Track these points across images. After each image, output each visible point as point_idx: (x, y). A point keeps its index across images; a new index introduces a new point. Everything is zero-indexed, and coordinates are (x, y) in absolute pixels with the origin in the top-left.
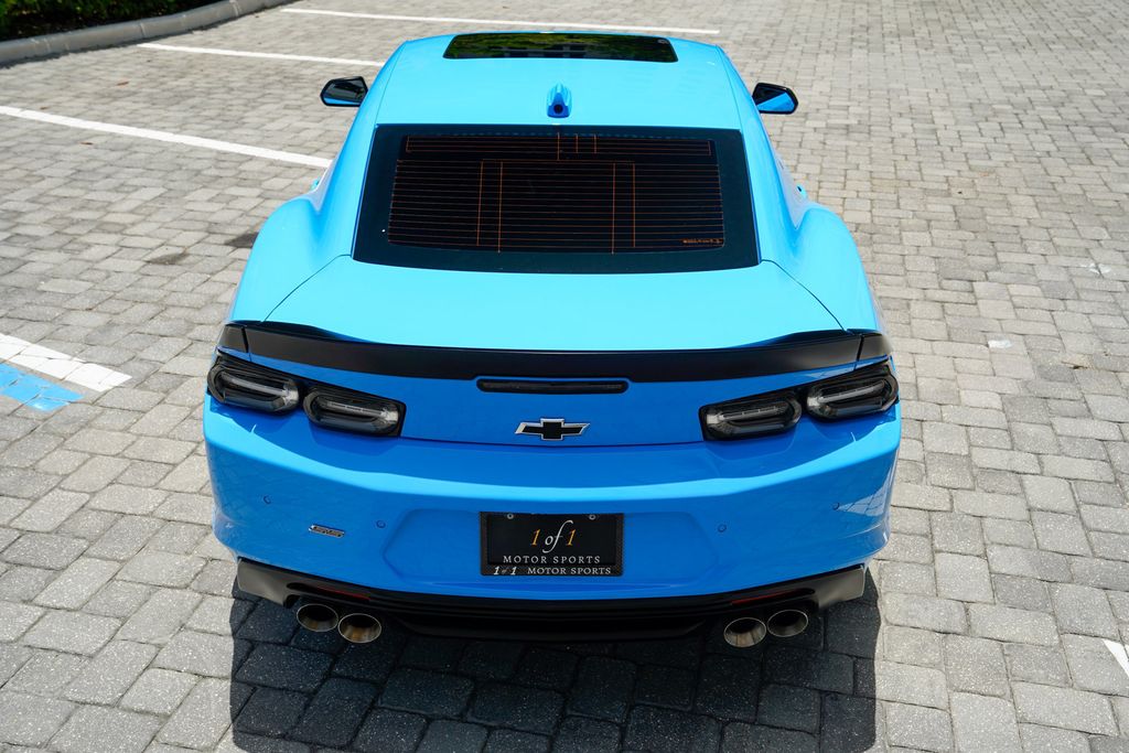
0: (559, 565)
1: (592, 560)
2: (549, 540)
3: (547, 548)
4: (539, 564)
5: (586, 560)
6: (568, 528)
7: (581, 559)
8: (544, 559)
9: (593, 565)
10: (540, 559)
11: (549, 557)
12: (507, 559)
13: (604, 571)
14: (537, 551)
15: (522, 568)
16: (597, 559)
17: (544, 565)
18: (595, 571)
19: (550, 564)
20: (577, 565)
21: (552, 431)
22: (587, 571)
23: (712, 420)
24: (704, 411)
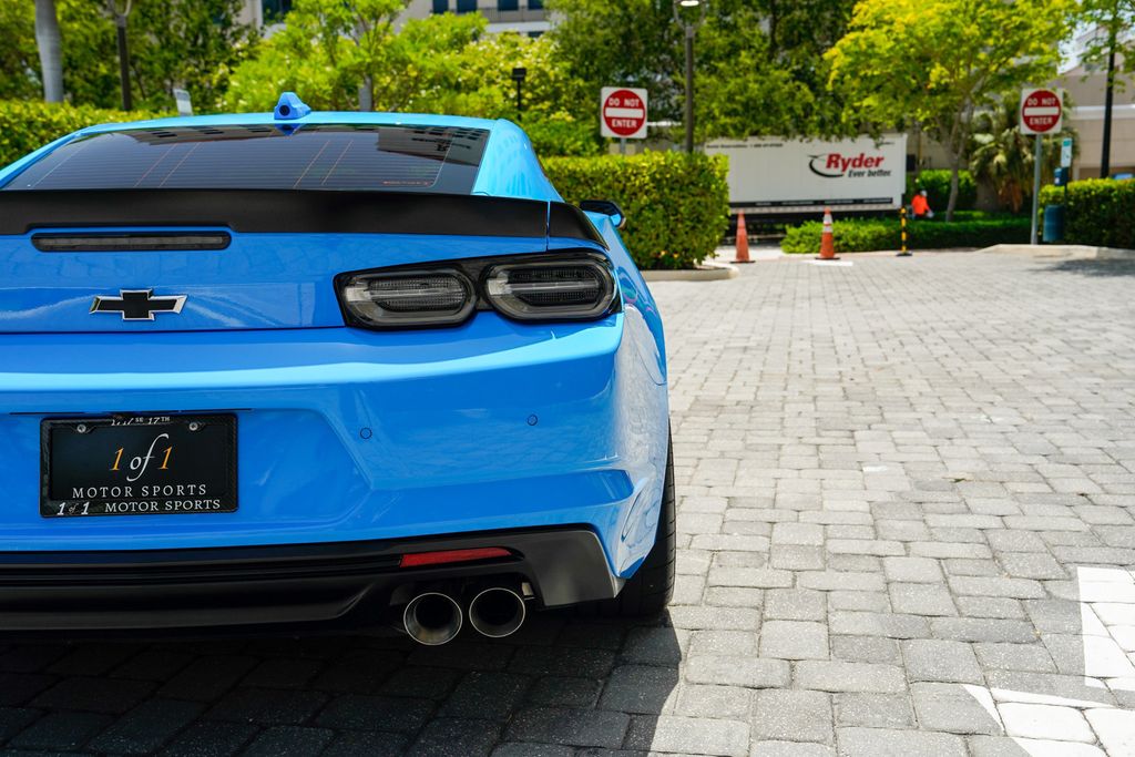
0: (150, 498)
1: (196, 490)
2: (136, 463)
3: (133, 474)
4: (122, 498)
5: (187, 491)
6: (162, 444)
7: (180, 490)
8: (128, 492)
9: (197, 496)
10: (123, 492)
11: (136, 487)
12: (78, 493)
13: (211, 505)
14: (118, 479)
15: (97, 507)
16: (203, 489)
17: (128, 500)
18: (198, 504)
19: (137, 496)
20: (174, 497)
21: (137, 304)
22: (188, 505)
23: (353, 294)
24: (342, 281)
